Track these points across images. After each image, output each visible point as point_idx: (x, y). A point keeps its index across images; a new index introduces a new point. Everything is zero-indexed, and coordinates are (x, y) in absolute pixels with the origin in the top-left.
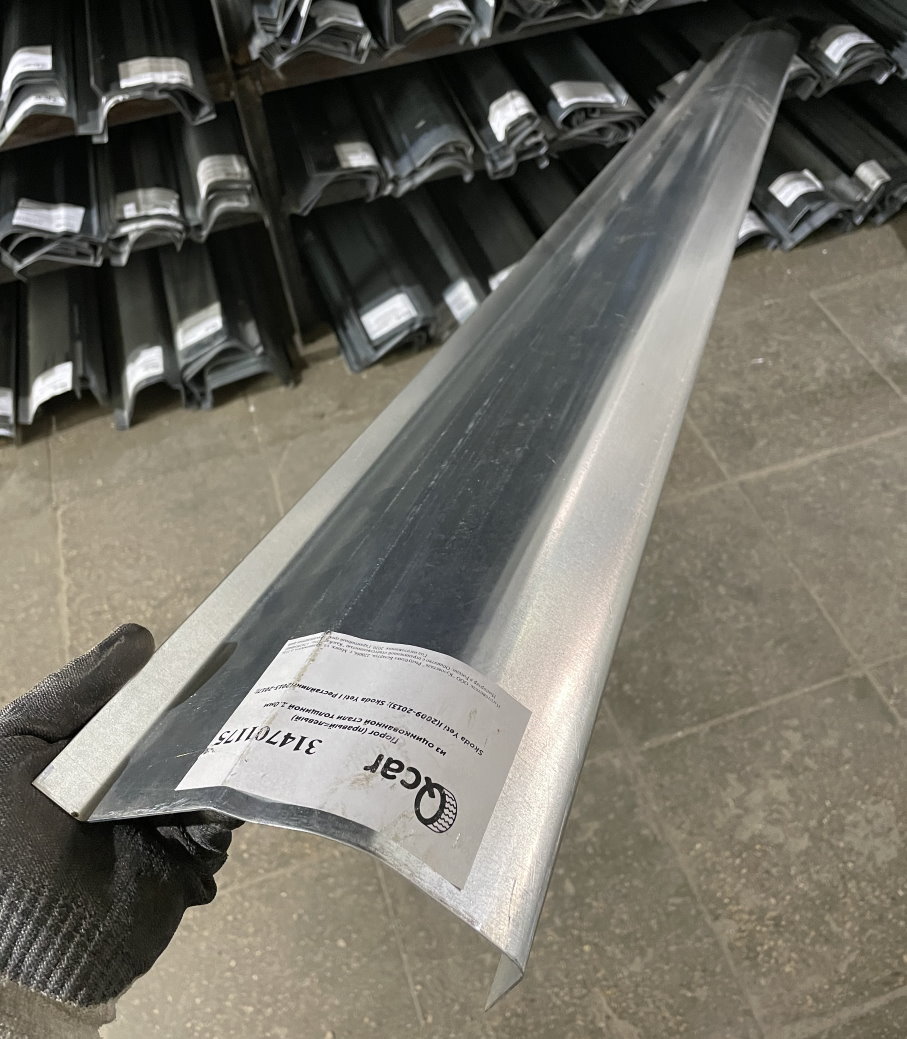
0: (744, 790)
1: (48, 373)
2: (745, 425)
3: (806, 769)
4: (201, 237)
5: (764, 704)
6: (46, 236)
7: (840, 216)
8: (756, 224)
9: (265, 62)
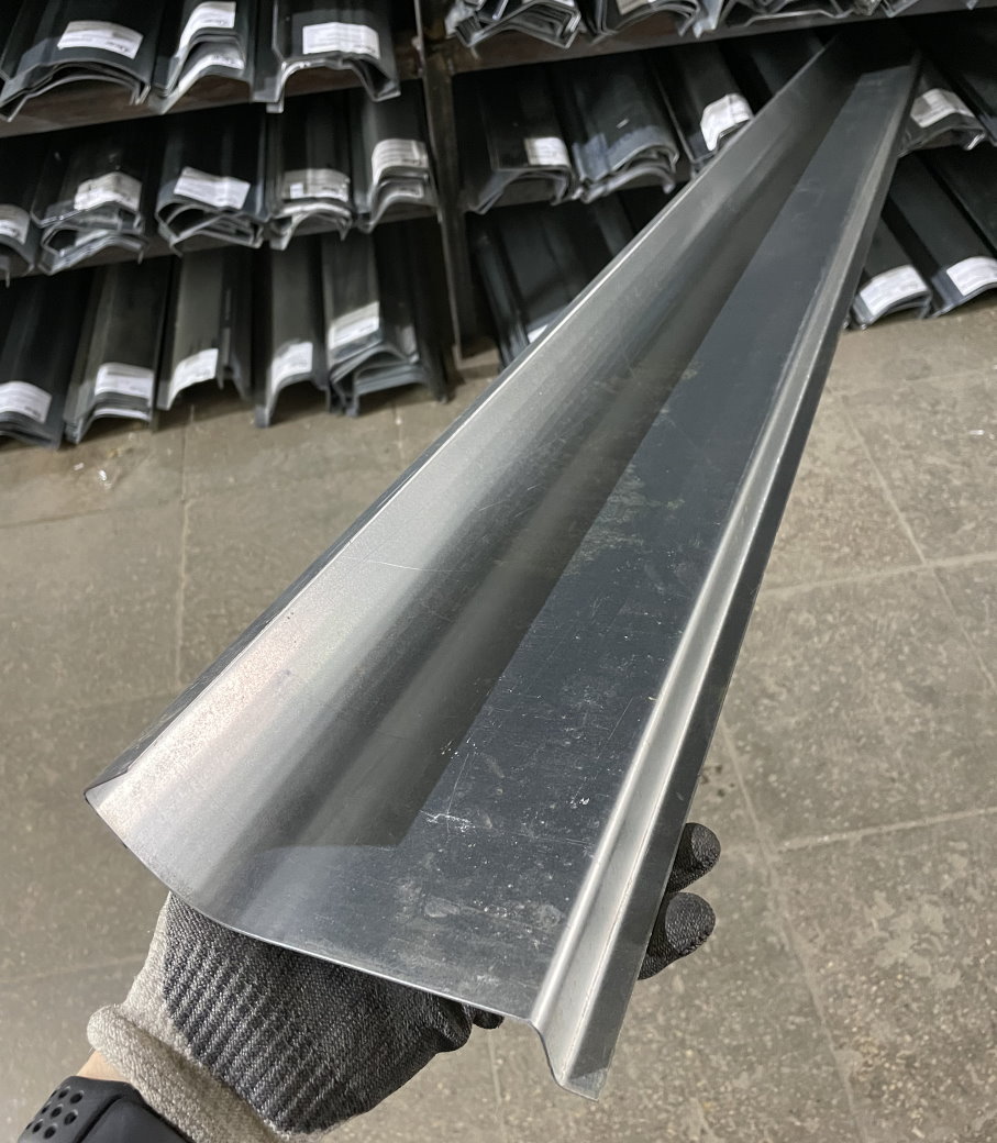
0: (893, 911)
1: (191, 358)
2: (952, 504)
3: (968, 899)
4: (367, 226)
5: (929, 821)
6: (207, 210)
9: (462, 39)
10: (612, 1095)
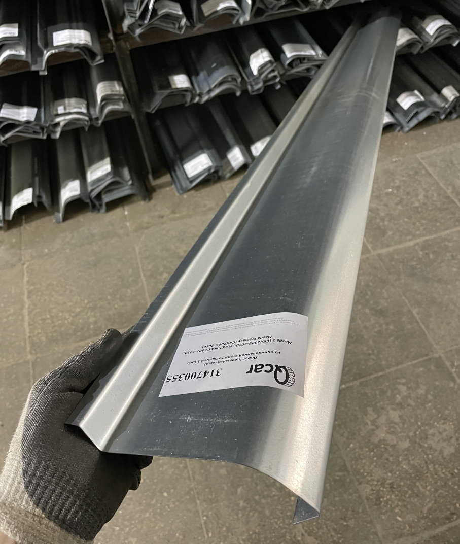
0: (376, 416)
1: (20, 194)
2: (381, 224)
3: (409, 405)
4: (98, 124)
5: (387, 371)
6: (17, 123)
7: (433, 115)
8: (389, 119)
9: (131, 33)
10: (259, 525)
